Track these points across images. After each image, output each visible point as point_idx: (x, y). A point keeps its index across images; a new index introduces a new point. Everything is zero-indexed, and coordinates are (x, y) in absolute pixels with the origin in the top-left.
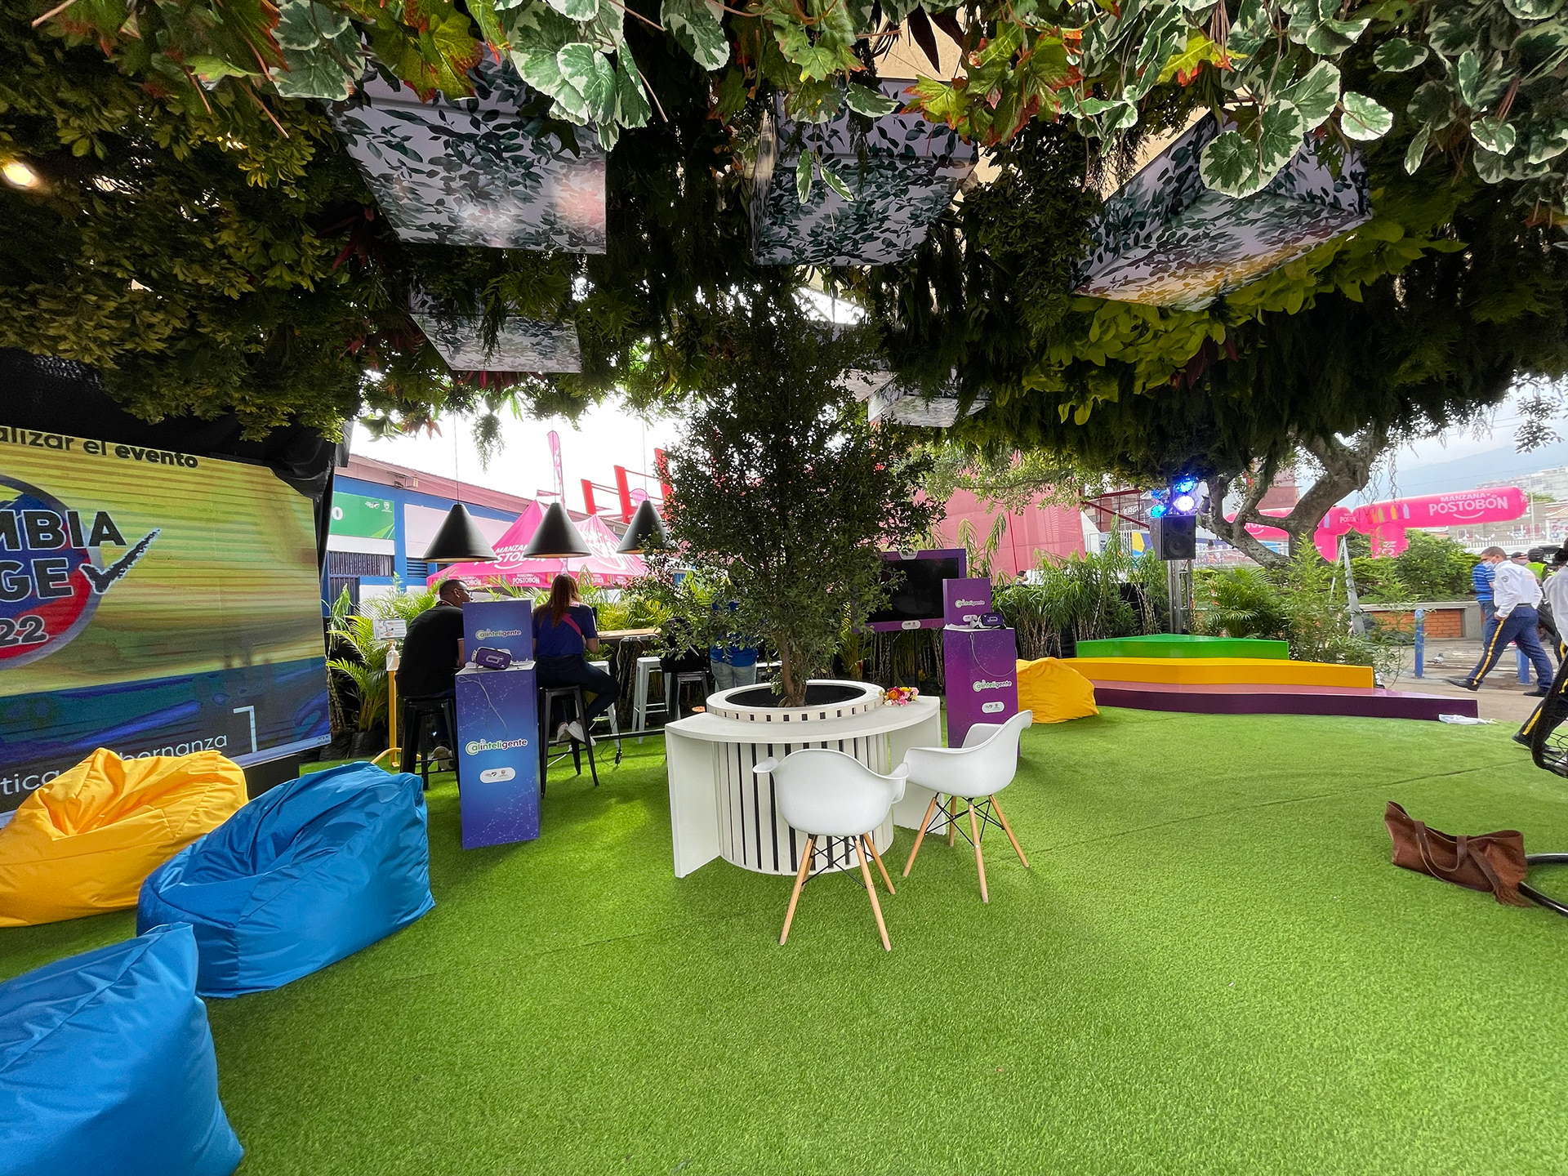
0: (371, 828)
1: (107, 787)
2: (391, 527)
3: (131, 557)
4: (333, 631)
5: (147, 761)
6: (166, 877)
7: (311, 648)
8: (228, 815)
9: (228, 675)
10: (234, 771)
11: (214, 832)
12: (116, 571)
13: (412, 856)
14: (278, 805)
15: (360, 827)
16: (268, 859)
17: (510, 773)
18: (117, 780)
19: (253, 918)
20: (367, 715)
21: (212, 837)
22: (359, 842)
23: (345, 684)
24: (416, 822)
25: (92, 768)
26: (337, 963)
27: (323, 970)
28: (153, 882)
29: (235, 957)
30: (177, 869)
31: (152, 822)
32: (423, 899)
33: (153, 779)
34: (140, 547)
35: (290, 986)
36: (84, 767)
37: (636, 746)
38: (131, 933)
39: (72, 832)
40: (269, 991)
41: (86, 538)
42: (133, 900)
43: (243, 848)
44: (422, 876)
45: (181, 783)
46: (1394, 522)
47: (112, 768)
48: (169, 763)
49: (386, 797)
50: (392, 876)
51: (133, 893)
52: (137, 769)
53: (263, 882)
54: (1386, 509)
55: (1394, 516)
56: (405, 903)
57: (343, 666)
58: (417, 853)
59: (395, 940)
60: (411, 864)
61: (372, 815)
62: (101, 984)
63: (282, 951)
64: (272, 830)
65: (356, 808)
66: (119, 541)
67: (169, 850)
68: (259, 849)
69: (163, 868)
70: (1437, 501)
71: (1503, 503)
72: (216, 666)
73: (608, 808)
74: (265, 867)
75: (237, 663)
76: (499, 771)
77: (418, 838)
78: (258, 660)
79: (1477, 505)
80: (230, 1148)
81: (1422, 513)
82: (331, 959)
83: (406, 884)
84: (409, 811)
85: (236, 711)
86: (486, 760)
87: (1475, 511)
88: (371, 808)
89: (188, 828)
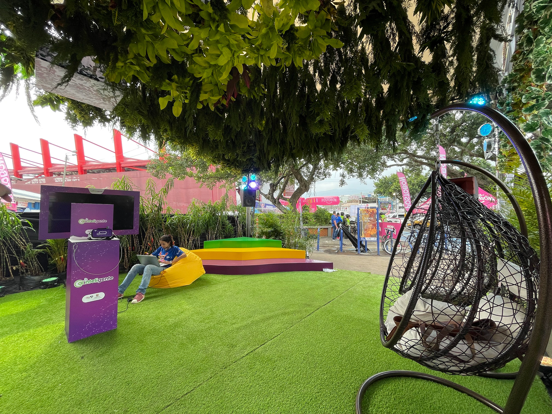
46: (314, 203)
54: (313, 199)
55: (314, 202)
70: (323, 198)
71: (335, 200)
79: (331, 200)
81: (320, 201)
87: (331, 202)
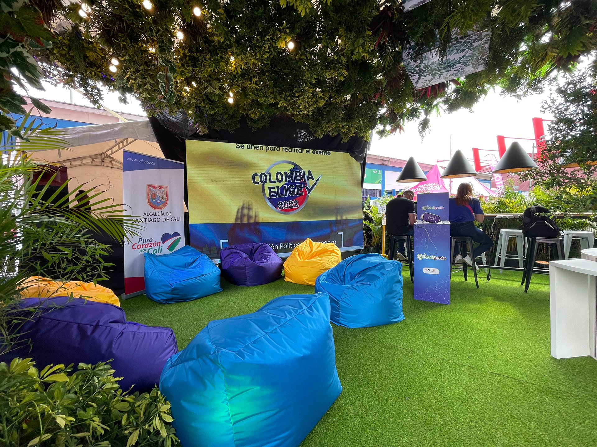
0: (383, 279)
1: (309, 249)
2: (381, 179)
3: (315, 183)
4: (365, 211)
5: (318, 243)
6: (322, 278)
7: (358, 215)
8: (336, 264)
9: (337, 222)
10: (339, 251)
11: (334, 268)
12: (312, 188)
13: (397, 295)
14: (351, 263)
15: (379, 278)
16: (348, 281)
17: (437, 272)
18: (311, 248)
19: (344, 300)
20: (375, 241)
21: (333, 269)
22: (378, 283)
23: (368, 229)
24: (399, 282)
25: (307, 243)
26: (370, 327)
27: (365, 328)
28: (318, 278)
29: (339, 312)
30: (324, 277)
31: (319, 261)
32: (400, 314)
33: (319, 249)
34: (317, 180)
35: (355, 329)
36: (305, 242)
37: (498, 274)
38: (313, 293)
39: (302, 260)
40: (349, 328)
41: (306, 179)
42: (314, 284)
43: (341, 275)
44: (400, 304)
45: (325, 251)
47: (310, 244)
48: (323, 245)
49: (388, 268)
50: (390, 301)
51: (314, 282)
52: (316, 244)
53: (347, 288)
56: (394, 314)
57: (368, 223)
58: (399, 294)
59: (390, 327)
60: (397, 299)
61: (383, 274)
62: (304, 307)
63: (352, 316)
64: (349, 272)
65: (377, 270)
66: (313, 179)
67: (322, 271)
68: (346, 276)
69: (321, 275)
72: (333, 218)
73: (487, 301)
74: (347, 283)
75: (339, 218)
76: (432, 269)
77: (399, 288)
78: (344, 218)
80: (339, 386)
82: (367, 325)
83: (395, 306)
84: (395, 276)
85: (339, 233)
86: (425, 263)
88: (382, 271)
89: (327, 266)
